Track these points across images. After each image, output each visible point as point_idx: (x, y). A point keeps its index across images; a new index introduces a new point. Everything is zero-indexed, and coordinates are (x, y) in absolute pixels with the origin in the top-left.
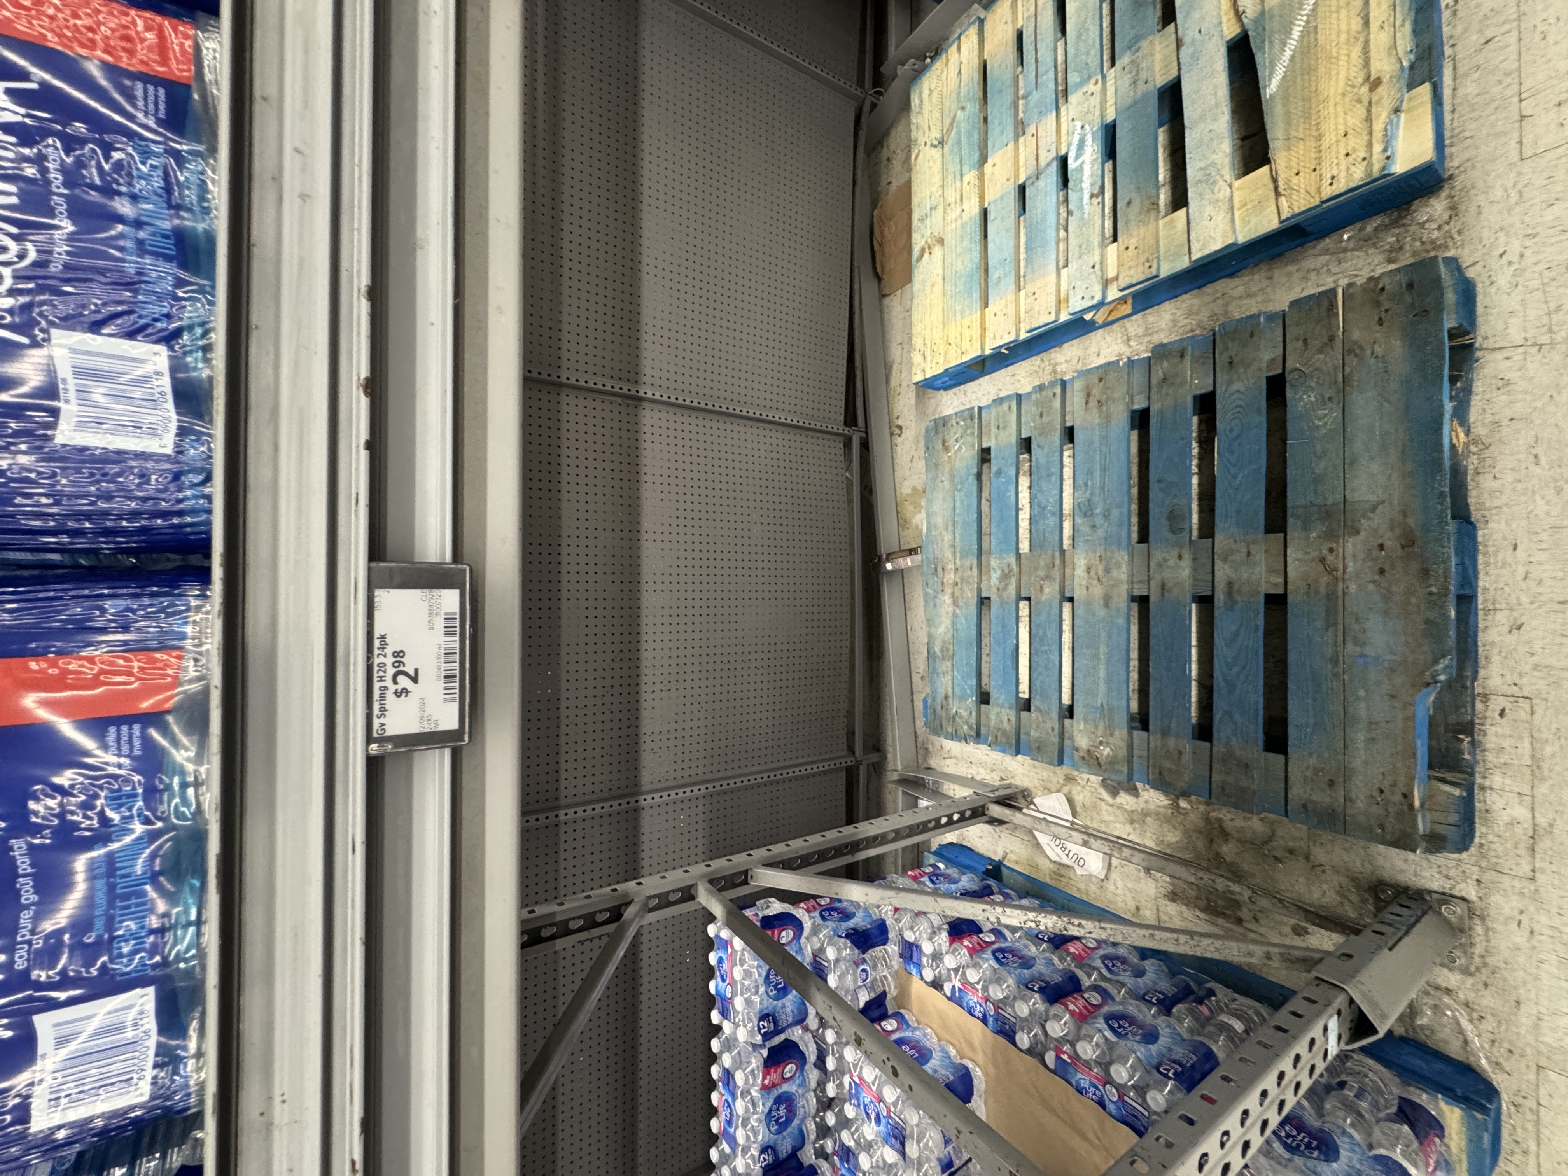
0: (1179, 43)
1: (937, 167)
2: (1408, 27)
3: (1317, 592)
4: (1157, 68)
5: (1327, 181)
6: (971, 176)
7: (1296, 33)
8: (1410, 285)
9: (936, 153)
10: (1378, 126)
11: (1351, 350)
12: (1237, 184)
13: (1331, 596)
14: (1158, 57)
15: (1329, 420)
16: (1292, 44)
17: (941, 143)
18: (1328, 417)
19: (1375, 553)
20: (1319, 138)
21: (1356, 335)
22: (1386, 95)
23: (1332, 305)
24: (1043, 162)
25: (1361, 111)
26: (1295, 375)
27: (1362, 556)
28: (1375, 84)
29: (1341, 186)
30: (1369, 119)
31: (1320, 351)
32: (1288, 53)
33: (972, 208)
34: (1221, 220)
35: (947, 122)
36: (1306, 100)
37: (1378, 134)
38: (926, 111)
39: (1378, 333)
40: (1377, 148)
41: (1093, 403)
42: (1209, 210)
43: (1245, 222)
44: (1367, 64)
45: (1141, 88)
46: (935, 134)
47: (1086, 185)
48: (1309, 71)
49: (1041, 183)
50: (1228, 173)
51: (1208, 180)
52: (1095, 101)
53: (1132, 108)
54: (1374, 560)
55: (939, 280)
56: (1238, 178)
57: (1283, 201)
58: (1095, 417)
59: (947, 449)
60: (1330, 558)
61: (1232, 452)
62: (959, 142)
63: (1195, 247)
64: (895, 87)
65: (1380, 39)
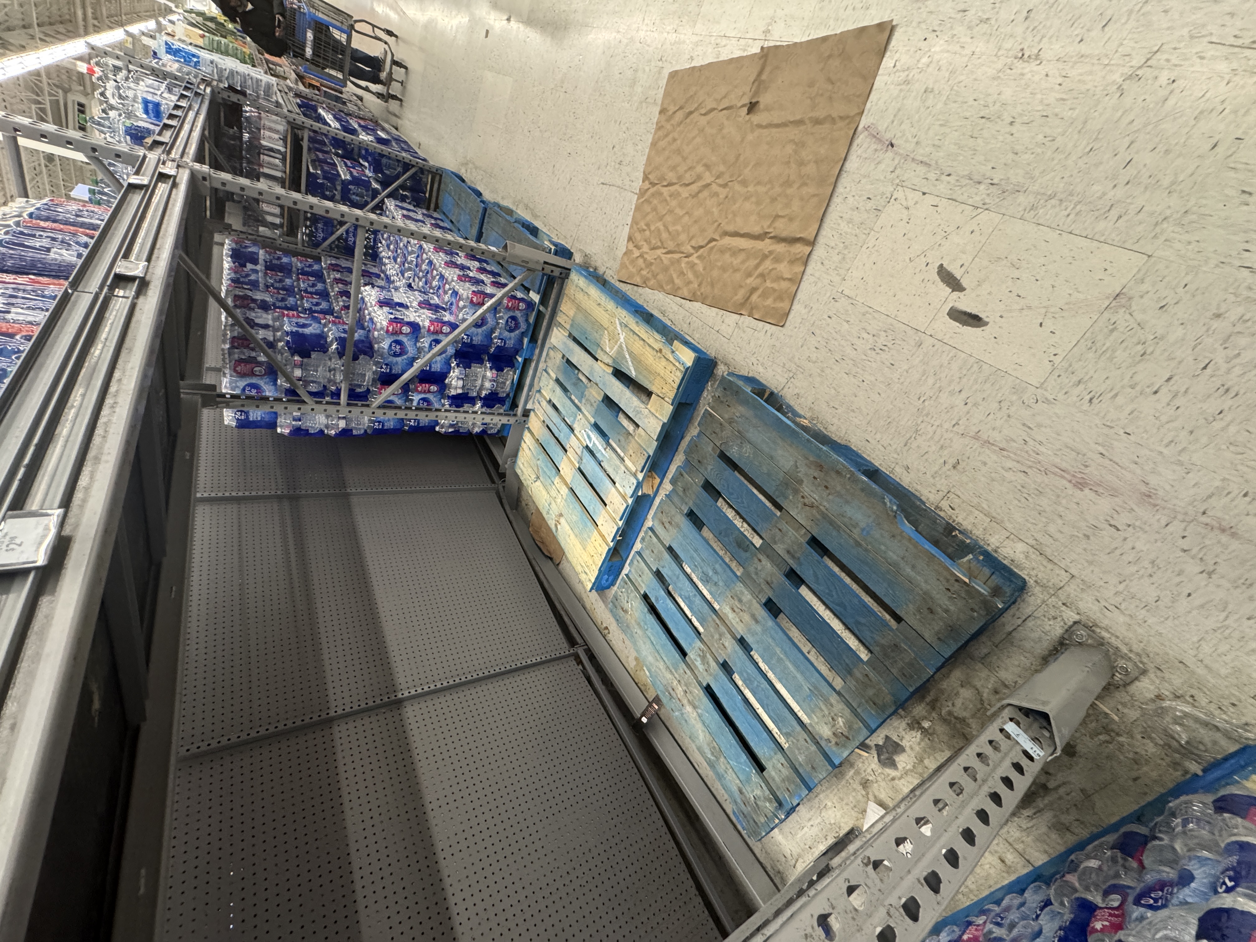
0: (597, 384)
1: (541, 488)
2: (655, 333)
3: (818, 520)
4: (596, 396)
5: (672, 383)
6: (557, 480)
7: (627, 356)
8: (725, 389)
9: (538, 483)
10: (672, 359)
11: (731, 422)
12: (649, 406)
13: (824, 516)
14: (594, 393)
15: (749, 450)
16: (629, 360)
17: (538, 478)
18: (747, 450)
19: (816, 482)
20: (659, 375)
21: (726, 416)
22: (667, 351)
23: (710, 414)
24: (579, 453)
25: (664, 359)
26: (723, 446)
27: (814, 489)
28: (661, 351)
29: (678, 381)
30: (667, 360)
31: (722, 431)
32: (630, 363)
33: (565, 491)
34: (653, 421)
35: (535, 469)
36: (646, 369)
37: (674, 361)
38: (525, 472)
39: (733, 410)
40: (677, 364)
41: (667, 525)
42: (646, 421)
43: (662, 415)
44: (653, 349)
45: (595, 405)
46: (534, 477)
47: (600, 447)
48: (640, 362)
49: (584, 461)
50: (642, 406)
51: (638, 412)
52: (583, 420)
53: (597, 413)
54: (819, 485)
55: (570, 531)
56: (647, 404)
57: (666, 399)
58: (673, 531)
59: (626, 611)
60: (806, 500)
61: (732, 494)
62: (545, 472)
63: (652, 435)
64: (508, 473)
65: (651, 341)
